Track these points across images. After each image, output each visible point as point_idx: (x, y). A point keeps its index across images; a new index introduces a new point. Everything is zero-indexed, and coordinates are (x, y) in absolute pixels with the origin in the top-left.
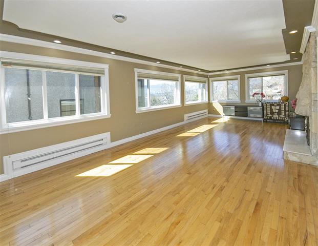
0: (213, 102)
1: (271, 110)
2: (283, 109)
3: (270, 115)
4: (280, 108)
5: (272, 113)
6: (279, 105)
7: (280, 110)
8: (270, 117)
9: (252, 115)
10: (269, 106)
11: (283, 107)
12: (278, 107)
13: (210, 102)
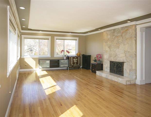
0: (25, 57)
1: (73, 61)
2: (79, 60)
3: (72, 65)
4: (78, 59)
5: (74, 63)
6: (77, 58)
7: (77, 61)
8: (73, 66)
9: (62, 66)
10: (72, 59)
11: (79, 59)
12: (77, 59)
13: (22, 57)
